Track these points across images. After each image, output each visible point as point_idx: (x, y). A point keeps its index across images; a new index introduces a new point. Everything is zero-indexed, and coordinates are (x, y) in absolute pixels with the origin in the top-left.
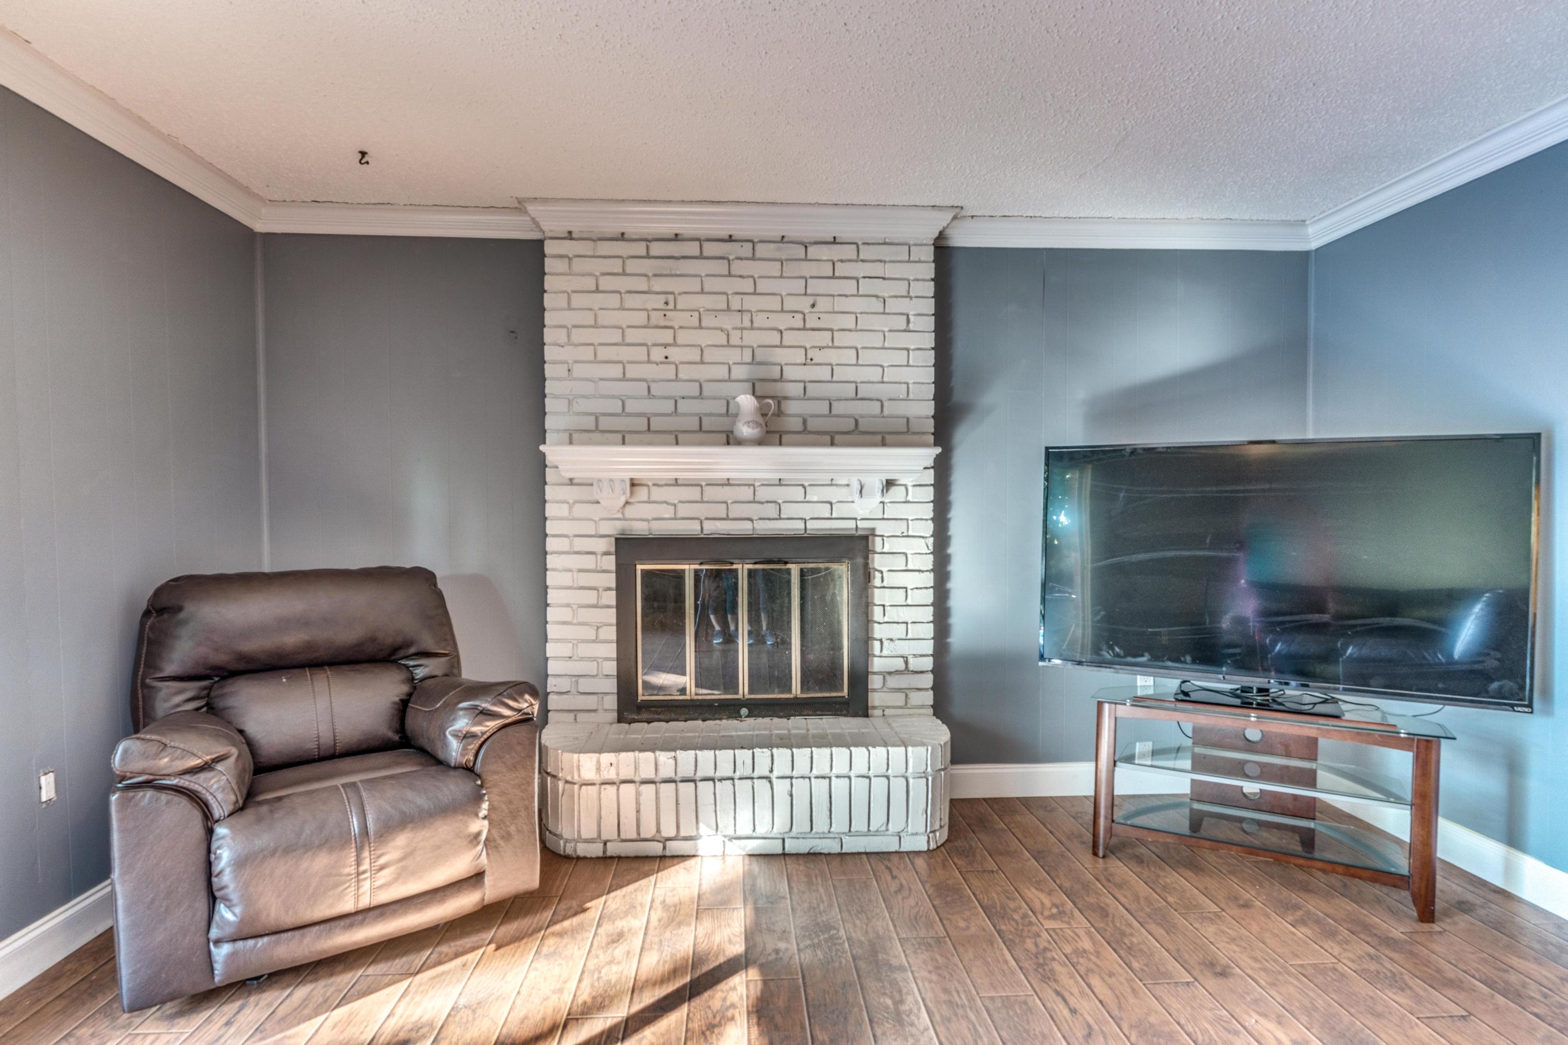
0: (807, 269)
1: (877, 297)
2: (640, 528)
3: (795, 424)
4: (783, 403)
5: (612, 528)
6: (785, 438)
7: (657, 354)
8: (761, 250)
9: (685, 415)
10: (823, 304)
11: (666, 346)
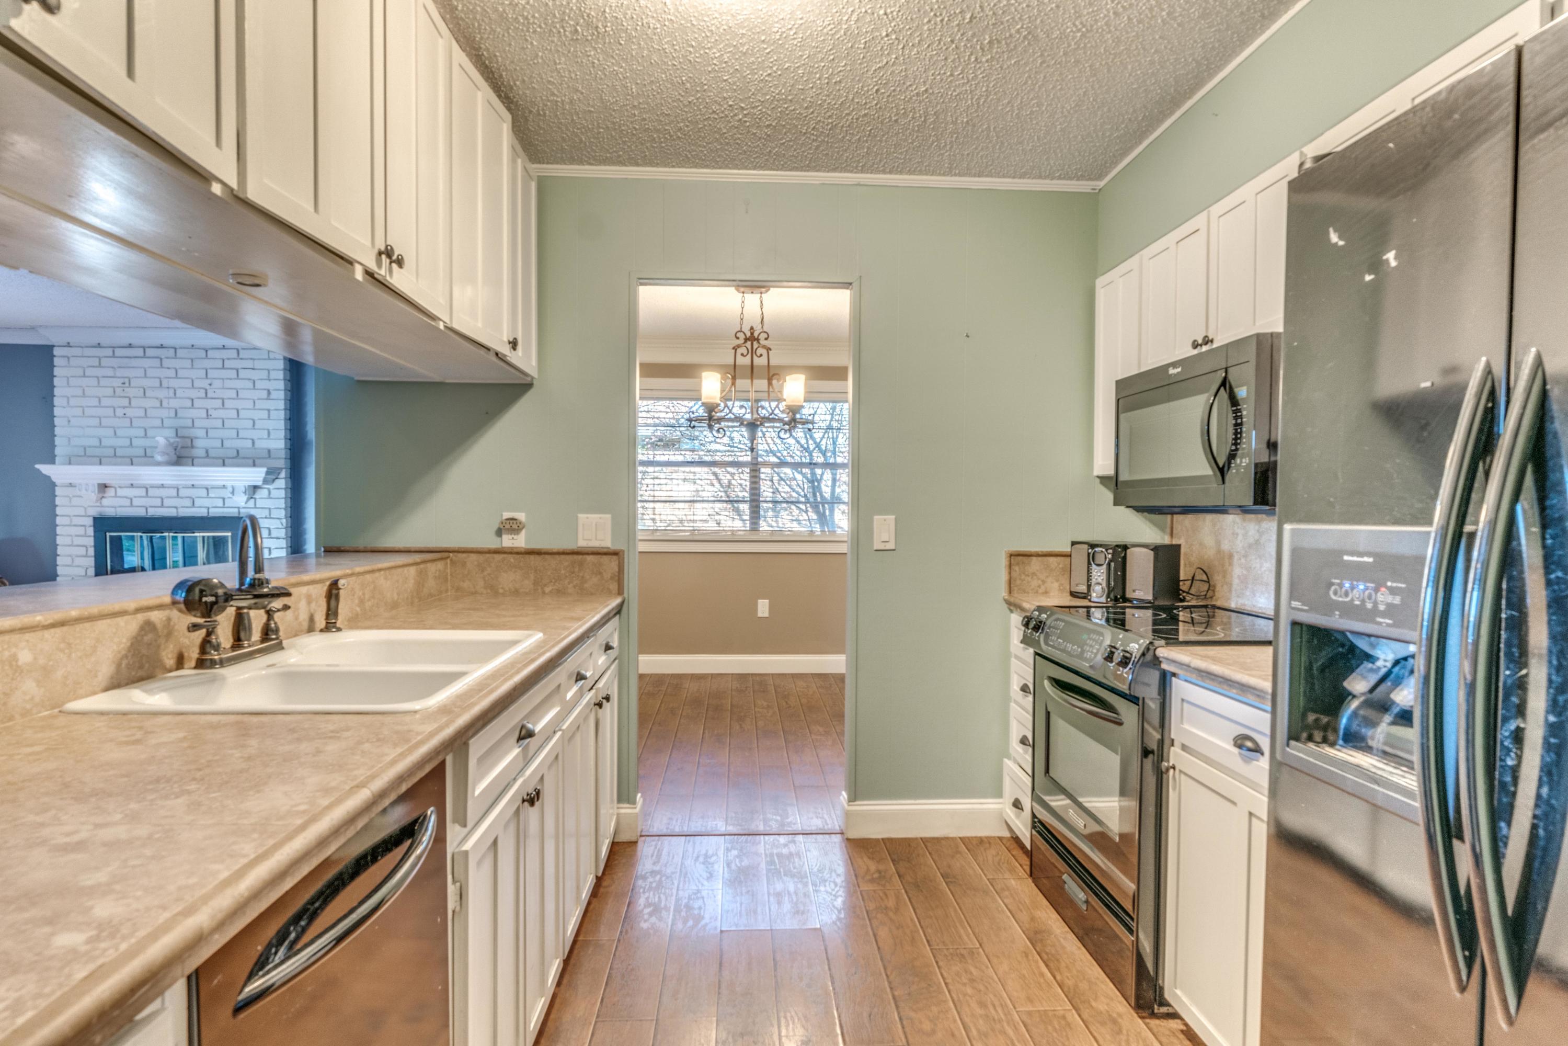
0: (207, 364)
1: (249, 379)
2: (110, 512)
3: (202, 453)
4: (194, 441)
5: (94, 512)
6: (195, 461)
7: (120, 412)
8: (180, 353)
9: (136, 447)
10: (217, 384)
11: (124, 407)
